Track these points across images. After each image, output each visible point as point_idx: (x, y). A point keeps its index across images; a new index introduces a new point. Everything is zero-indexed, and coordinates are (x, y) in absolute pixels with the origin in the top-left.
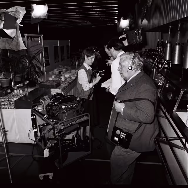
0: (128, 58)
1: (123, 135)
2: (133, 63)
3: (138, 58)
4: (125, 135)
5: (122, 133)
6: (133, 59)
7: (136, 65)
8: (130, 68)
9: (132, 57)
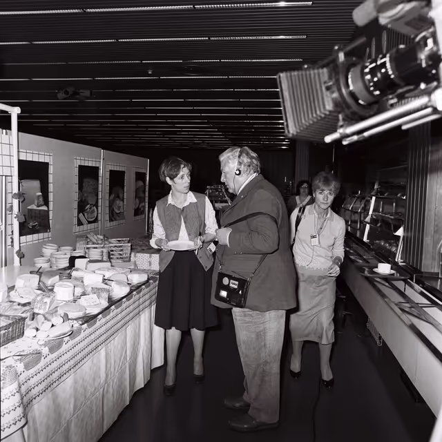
0: (231, 157)
1: (234, 285)
2: (240, 163)
3: (248, 154)
4: (237, 283)
5: (231, 281)
6: (239, 157)
7: (245, 165)
8: (238, 172)
9: (237, 154)
